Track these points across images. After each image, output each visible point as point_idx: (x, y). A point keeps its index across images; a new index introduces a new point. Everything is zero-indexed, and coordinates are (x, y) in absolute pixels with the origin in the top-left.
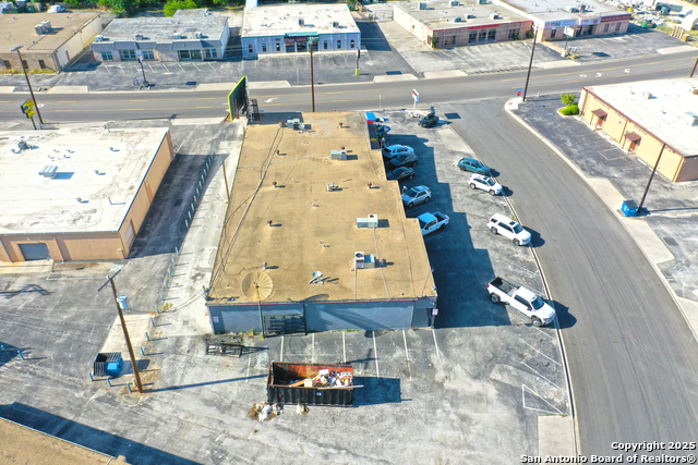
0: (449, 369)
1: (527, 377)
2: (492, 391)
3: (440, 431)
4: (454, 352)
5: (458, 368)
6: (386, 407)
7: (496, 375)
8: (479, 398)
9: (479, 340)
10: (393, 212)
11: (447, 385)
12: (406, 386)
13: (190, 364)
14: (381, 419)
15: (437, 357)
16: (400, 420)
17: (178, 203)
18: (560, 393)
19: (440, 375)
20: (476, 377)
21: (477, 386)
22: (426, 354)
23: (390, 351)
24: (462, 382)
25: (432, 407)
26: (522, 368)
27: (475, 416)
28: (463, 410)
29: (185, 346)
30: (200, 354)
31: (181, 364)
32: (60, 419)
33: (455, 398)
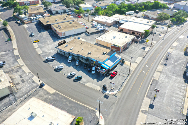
25: (52, 49)
26: (46, 55)
27: (48, 50)
33: (50, 50)
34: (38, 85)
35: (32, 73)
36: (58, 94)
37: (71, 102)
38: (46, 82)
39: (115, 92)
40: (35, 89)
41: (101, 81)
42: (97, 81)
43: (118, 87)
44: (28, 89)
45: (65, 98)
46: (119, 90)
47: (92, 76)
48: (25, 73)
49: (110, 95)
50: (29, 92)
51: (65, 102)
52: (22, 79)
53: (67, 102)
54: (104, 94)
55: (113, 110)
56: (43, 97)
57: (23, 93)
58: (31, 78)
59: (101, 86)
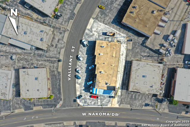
0: (96, 35)
1: (89, 33)
2: (93, 32)
3: (99, 29)
4: (95, 38)
5: (95, 35)
6: (104, 32)
7: (92, 34)
8: (95, 31)
9: (92, 39)
10: (98, 57)
11: (97, 33)
12: (101, 34)
13: (123, 40)
14: (105, 30)
15: (97, 37)
16: (103, 30)
17: (126, 73)
18: (87, 31)
19: (98, 35)
20: (94, 34)
21: (95, 33)
22: (98, 38)
23: (102, 38)
24: (96, 34)
25: (99, 31)
26: (89, 35)
27: (96, 30)
28: (97, 30)
29: (123, 42)
30: (122, 41)
31: (124, 40)
32: (134, 34)
33: (97, 32)
34: (59, 58)
35: (66, 44)
36: (60, 74)
37: (59, 85)
38: (64, 60)
39: (80, 104)
40: (55, 59)
41: (85, 92)
42: (83, 90)
43: (85, 103)
44: (53, 55)
45: (60, 80)
46: (83, 105)
47: (86, 84)
48: (63, 40)
49: (77, 102)
50: (52, 58)
51: (58, 82)
52: (57, 43)
53: (58, 83)
54: (75, 99)
55: (68, 108)
56: (54, 68)
57: (49, 55)
58: (61, 48)
59: (80, 94)
